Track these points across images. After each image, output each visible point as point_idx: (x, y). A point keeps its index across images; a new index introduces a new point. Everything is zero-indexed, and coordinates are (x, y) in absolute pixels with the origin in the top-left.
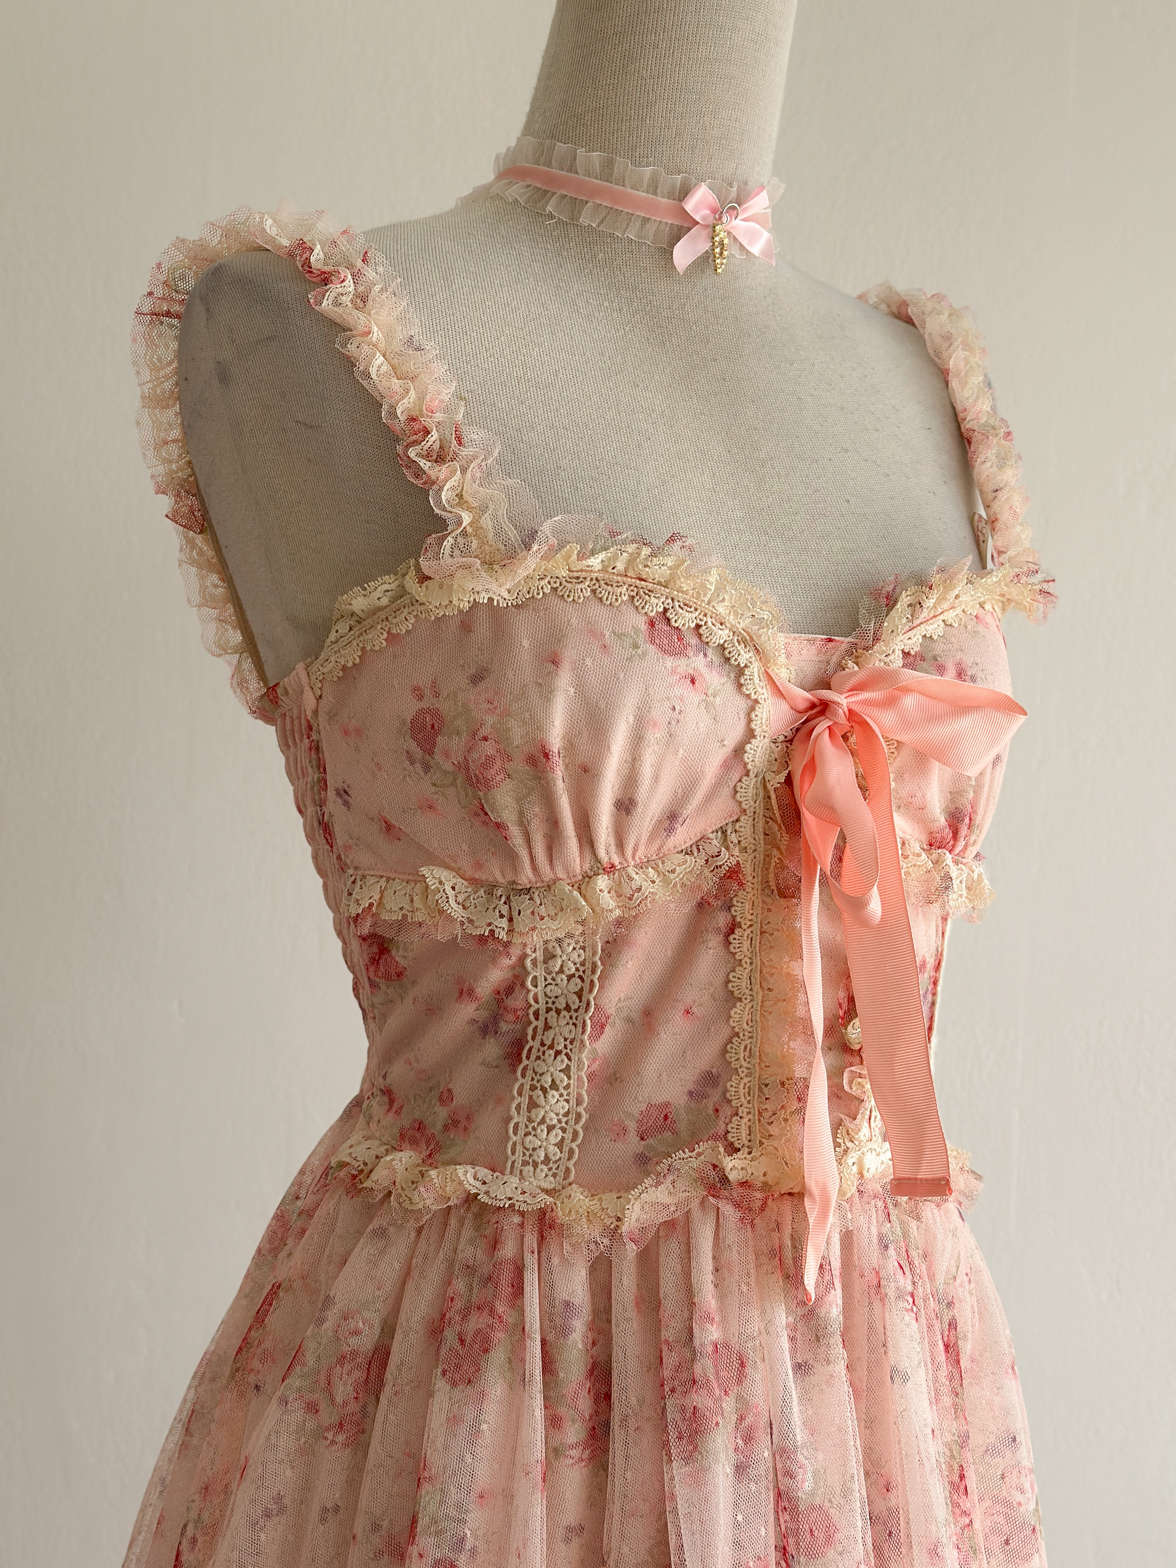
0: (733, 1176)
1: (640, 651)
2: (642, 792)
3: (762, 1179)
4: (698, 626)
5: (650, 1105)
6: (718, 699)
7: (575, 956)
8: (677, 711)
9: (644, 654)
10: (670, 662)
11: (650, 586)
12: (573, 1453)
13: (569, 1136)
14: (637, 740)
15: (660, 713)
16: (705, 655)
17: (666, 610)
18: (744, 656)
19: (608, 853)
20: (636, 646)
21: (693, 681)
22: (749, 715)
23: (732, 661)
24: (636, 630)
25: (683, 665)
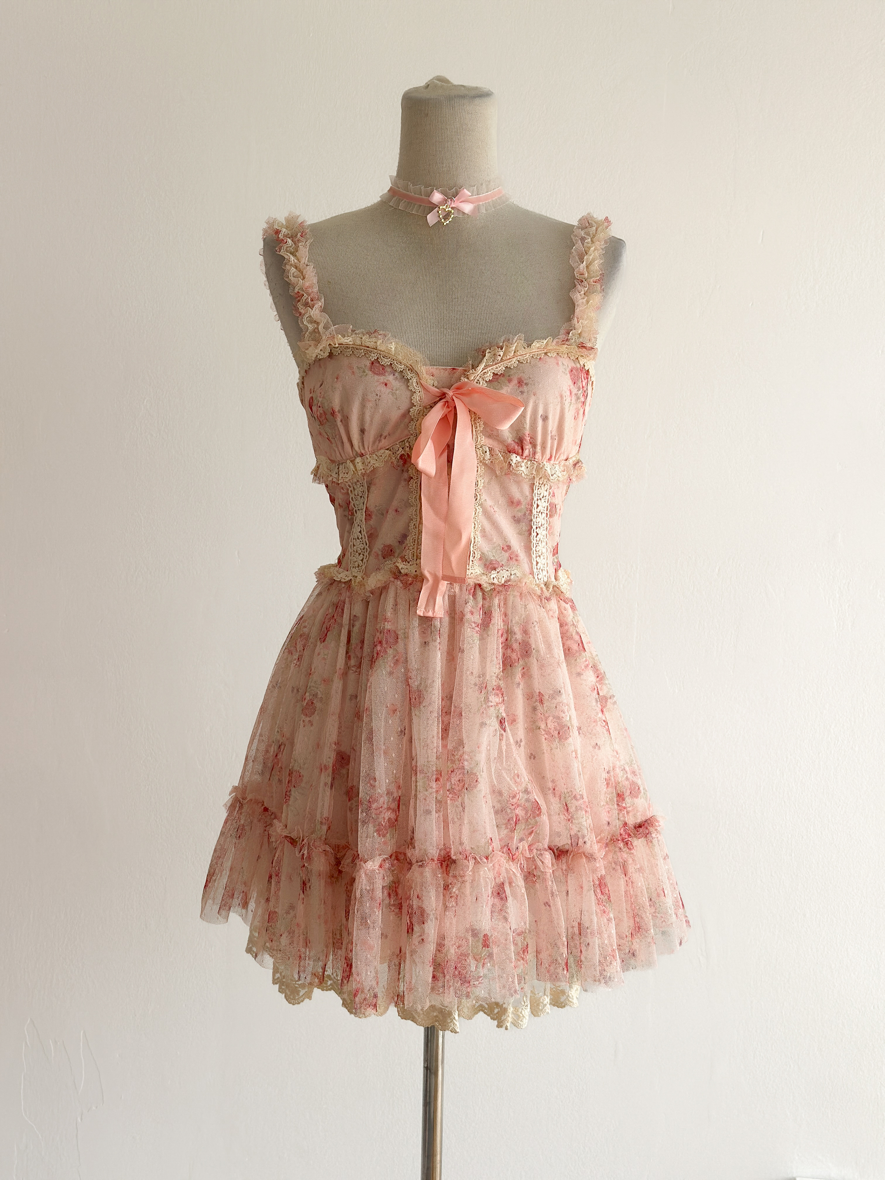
0: (402, 571)
1: (365, 374)
2: (367, 427)
3: (414, 573)
4: (391, 364)
5: (385, 546)
6: (398, 392)
7: (360, 489)
8: (379, 396)
9: (366, 375)
10: (376, 377)
11: (372, 350)
12: (353, 669)
13: (365, 557)
14: (363, 406)
15: (371, 397)
16: (394, 375)
17: (378, 358)
18: (409, 375)
19: (359, 448)
20: (364, 372)
21: (386, 385)
22: (411, 397)
23: (405, 377)
24: (365, 366)
25: (382, 379)
